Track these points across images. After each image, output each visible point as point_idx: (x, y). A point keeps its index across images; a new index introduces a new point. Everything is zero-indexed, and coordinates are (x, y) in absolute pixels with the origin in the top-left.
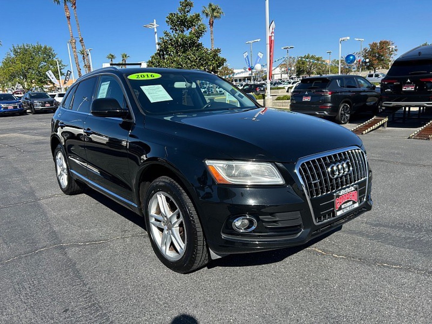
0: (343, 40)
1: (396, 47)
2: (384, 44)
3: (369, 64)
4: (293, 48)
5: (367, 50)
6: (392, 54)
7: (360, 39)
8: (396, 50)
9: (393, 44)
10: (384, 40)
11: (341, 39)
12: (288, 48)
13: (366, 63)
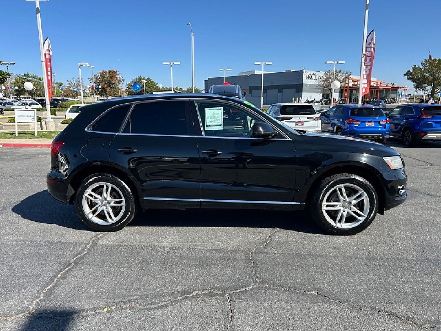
0: (82, 65)
1: (123, 77)
2: (113, 74)
3: (101, 90)
4: (14, 64)
5: (98, 77)
6: (120, 83)
7: (91, 66)
8: (123, 80)
9: (119, 74)
10: (112, 69)
11: (79, 64)
12: (8, 63)
13: (98, 89)
